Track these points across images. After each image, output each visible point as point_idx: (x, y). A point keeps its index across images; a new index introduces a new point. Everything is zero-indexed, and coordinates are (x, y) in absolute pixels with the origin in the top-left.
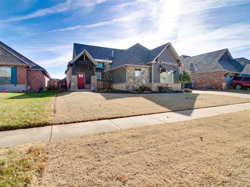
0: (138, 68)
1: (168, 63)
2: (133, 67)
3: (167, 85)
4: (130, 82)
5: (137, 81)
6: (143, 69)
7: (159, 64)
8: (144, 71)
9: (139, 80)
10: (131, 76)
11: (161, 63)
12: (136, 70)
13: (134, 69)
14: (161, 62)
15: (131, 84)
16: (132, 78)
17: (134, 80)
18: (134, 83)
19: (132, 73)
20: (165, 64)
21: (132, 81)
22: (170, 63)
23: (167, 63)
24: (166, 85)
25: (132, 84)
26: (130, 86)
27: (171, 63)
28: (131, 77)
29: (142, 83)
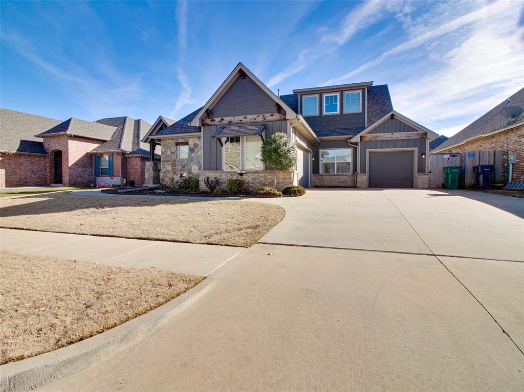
0: (180, 141)
1: (246, 118)
2: (172, 139)
3: (241, 174)
4: (165, 170)
5: (180, 168)
6: (191, 142)
7: (219, 123)
8: (196, 145)
9: (184, 166)
10: (167, 159)
11: (223, 122)
12: (178, 144)
13: (173, 143)
14: (222, 120)
15: (168, 175)
16: (170, 163)
17: (174, 165)
18: (174, 173)
19: (169, 153)
20: (237, 123)
21: (169, 168)
22: (250, 118)
23: (241, 118)
24: (237, 174)
25: (170, 175)
26: (166, 179)
27: (255, 116)
28: (168, 161)
29: (190, 172)
